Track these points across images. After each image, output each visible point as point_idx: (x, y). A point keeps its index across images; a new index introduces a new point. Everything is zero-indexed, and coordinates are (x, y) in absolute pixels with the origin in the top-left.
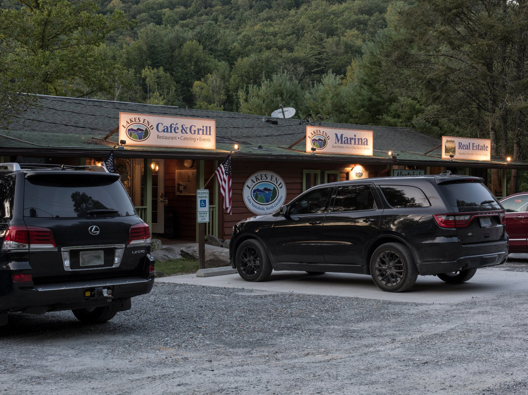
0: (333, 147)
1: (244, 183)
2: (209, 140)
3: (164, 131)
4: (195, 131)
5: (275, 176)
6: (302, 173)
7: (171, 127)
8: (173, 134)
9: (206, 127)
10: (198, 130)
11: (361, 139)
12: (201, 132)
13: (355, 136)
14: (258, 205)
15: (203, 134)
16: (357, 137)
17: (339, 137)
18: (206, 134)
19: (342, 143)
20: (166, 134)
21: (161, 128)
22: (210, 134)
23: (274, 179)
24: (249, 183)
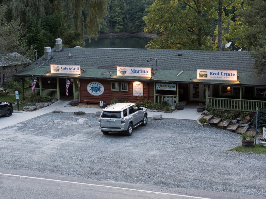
0: (130, 74)
1: (87, 85)
2: (78, 72)
3: (63, 69)
4: (73, 69)
5: (99, 83)
6: (110, 83)
7: (66, 68)
8: (66, 70)
9: (77, 68)
10: (74, 69)
11: (145, 71)
12: (75, 69)
13: (141, 70)
14: (93, 92)
15: (76, 70)
16: (142, 70)
17: (133, 70)
18: (77, 70)
19: (134, 72)
20: (64, 70)
21: (62, 68)
22: (78, 70)
23: (99, 84)
24: (89, 85)
